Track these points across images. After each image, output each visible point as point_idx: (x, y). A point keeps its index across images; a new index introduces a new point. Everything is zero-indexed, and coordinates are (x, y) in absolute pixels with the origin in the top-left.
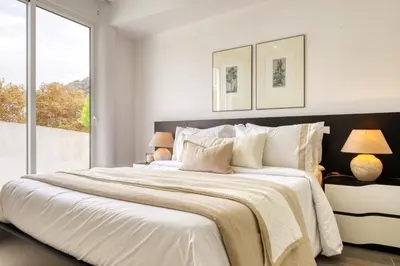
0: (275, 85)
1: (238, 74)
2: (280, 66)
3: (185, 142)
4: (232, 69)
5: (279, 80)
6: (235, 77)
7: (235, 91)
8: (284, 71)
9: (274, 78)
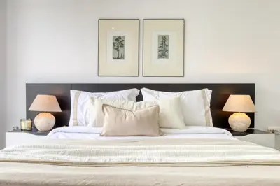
0: (160, 56)
1: (126, 43)
2: (164, 41)
3: (104, 106)
4: (120, 38)
5: (163, 53)
6: (122, 46)
7: (122, 58)
8: (167, 46)
9: (160, 51)
